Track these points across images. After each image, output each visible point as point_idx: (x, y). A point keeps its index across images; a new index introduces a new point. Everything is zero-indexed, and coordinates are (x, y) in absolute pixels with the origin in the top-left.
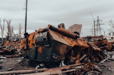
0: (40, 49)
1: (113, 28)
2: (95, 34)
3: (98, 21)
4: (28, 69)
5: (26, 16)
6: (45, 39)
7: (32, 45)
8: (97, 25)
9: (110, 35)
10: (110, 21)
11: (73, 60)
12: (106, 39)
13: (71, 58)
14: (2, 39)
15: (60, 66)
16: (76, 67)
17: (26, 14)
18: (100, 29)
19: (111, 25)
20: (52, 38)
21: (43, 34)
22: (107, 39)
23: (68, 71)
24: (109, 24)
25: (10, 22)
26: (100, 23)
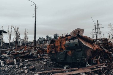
0: (70, 53)
1: (112, 31)
2: (96, 38)
3: (98, 24)
4: (57, 69)
5: (35, 23)
6: (76, 45)
7: (60, 50)
8: (97, 29)
9: (110, 38)
10: (109, 25)
11: (95, 61)
12: (110, 42)
13: (93, 60)
14: (10, 44)
15: (87, 66)
16: (102, 66)
17: (35, 21)
18: (100, 32)
19: (111, 29)
20: (82, 44)
21: (73, 41)
22: (112, 42)
23: (96, 69)
24: (109, 28)
25: (18, 28)
26: (100, 27)
